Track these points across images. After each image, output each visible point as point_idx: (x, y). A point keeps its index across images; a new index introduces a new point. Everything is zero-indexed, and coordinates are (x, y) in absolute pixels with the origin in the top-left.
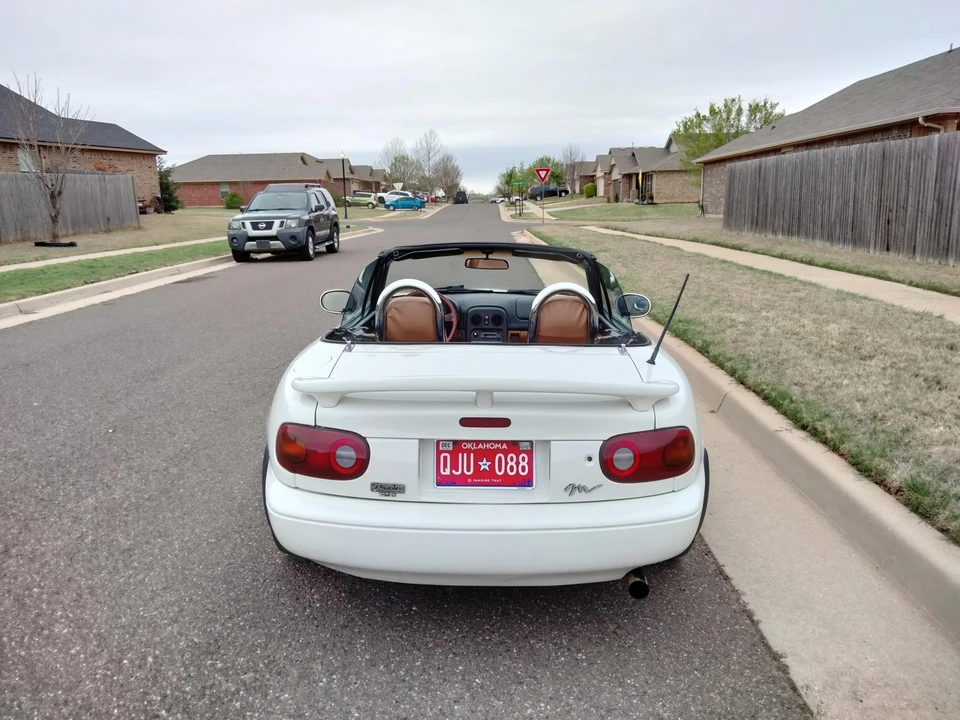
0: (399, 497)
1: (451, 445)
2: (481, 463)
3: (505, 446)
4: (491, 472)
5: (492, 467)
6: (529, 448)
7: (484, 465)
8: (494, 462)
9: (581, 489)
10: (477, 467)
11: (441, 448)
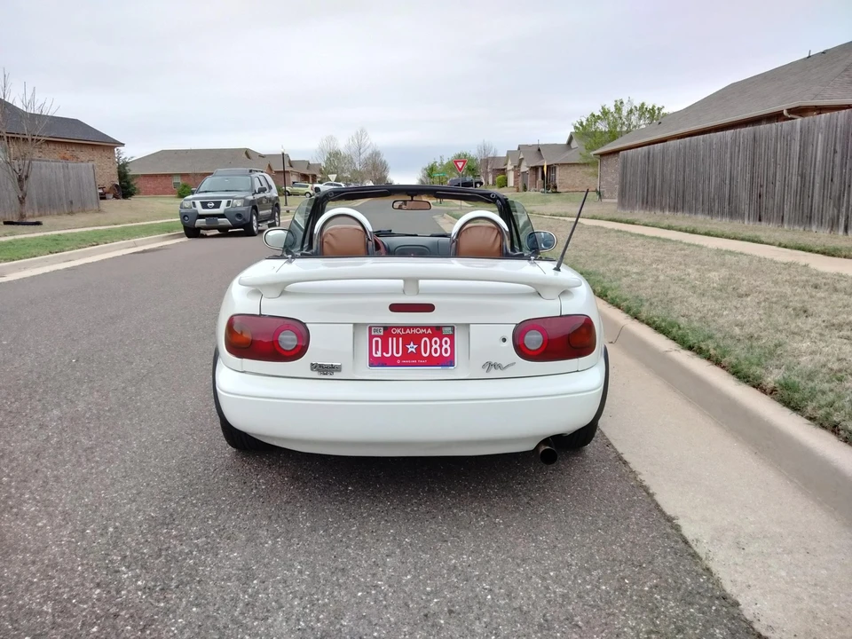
0: (336, 375)
1: (382, 330)
2: (409, 347)
3: (429, 331)
4: (418, 354)
5: (418, 349)
6: (451, 333)
7: (412, 348)
8: (420, 346)
9: (497, 366)
11: (373, 333)
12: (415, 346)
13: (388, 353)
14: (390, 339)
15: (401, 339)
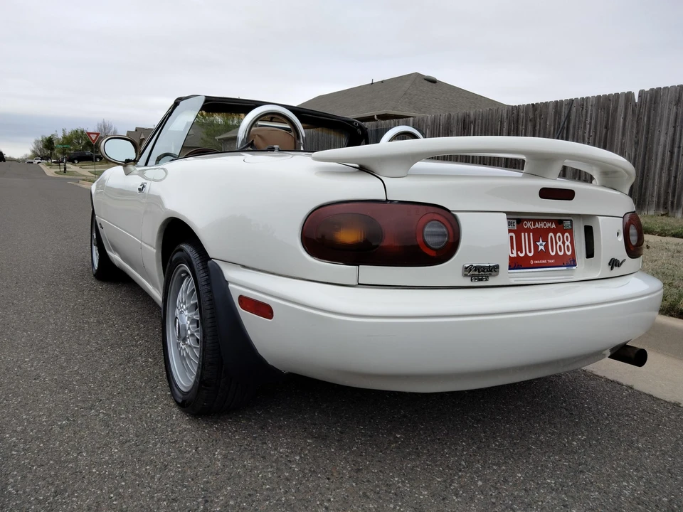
0: (491, 281)
1: (515, 224)
2: (538, 244)
3: (554, 226)
5: (546, 246)
6: (570, 227)
7: (541, 245)
8: (547, 242)
9: (617, 263)
10: (536, 247)
12: (544, 243)
14: (523, 234)
15: (531, 234)
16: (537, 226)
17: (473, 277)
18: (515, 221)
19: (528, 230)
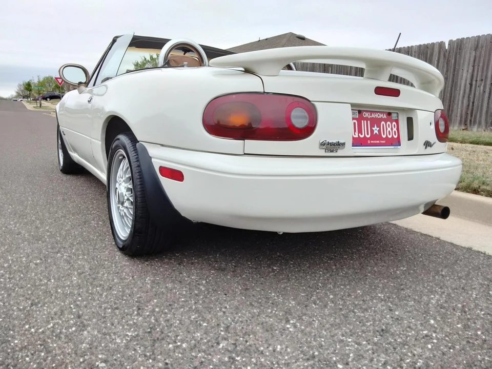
0: (339, 153)
1: (357, 114)
3: (385, 117)
4: (380, 136)
5: (379, 131)
6: (397, 118)
7: (376, 130)
8: (380, 127)
9: (429, 144)
10: (372, 131)
12: (378, 129)
13: (362, 134)
14: (363, 121)
15: (369, 122)
16: (373, 116)
17: (326, 150)
18: (357, 112)
19: (367, 119)
